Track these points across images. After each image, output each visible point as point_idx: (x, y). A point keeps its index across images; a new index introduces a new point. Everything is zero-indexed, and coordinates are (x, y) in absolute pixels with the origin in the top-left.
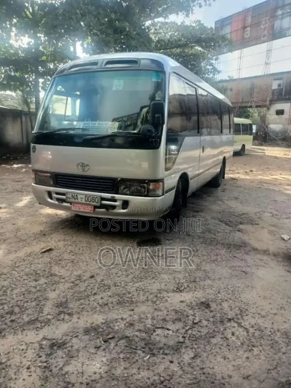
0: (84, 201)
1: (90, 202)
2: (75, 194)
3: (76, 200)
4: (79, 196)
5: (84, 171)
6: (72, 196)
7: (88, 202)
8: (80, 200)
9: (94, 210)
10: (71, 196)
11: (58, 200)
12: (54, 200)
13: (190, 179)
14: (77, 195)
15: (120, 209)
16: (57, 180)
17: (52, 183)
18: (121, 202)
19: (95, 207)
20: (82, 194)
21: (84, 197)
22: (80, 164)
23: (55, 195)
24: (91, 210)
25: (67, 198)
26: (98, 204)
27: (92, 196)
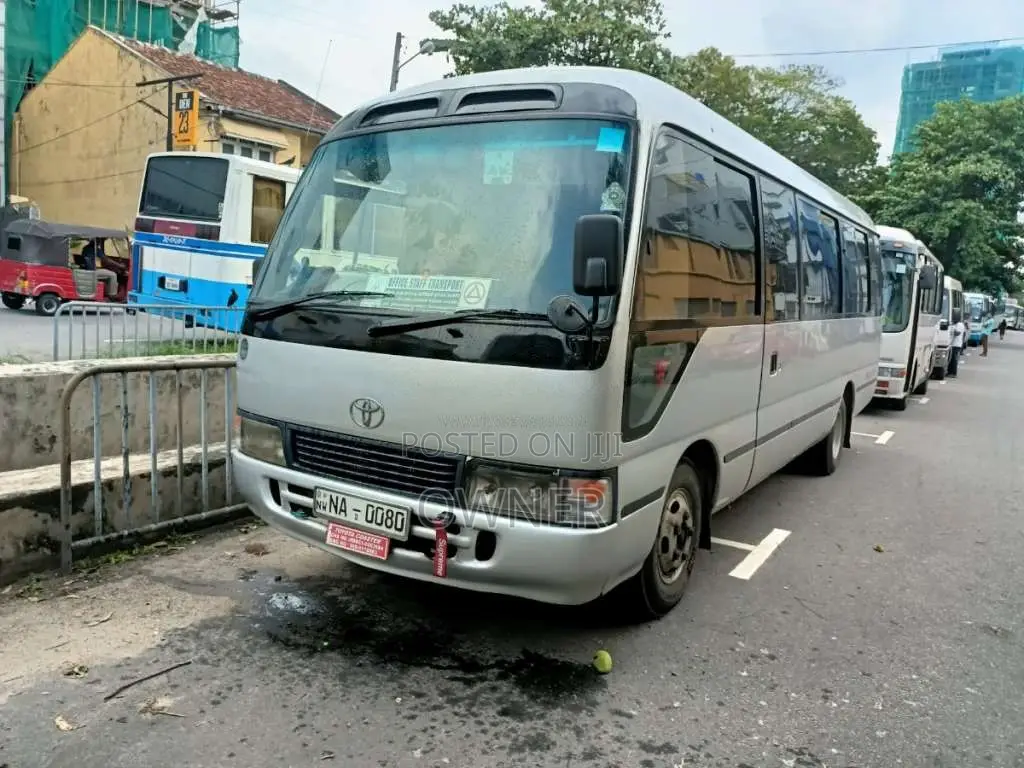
0: (362, 521)
1: (380, 525)
2: (341, 497)
3: (342, 516)
4: (351, 503)
5: (367, 424)
6: (331, 500)
7: (373, 526)
8: (350, 517)
9: (390, 552)
10: (327, 500)
11: (295, 507)
12: (285, 508)
13: (721, 459)
14: (344, 500)
15: (469, 559)
16: (294, 448)
17: (281, 453)
18: (475, 535)
19: (395, 543)
20: (360, 498)
21: (362, 506)
22: (360, 404)
23: (285, 492)
24: (381, 553)
25: (317, 503)
26: (402, 535)
27: (386, 508)
